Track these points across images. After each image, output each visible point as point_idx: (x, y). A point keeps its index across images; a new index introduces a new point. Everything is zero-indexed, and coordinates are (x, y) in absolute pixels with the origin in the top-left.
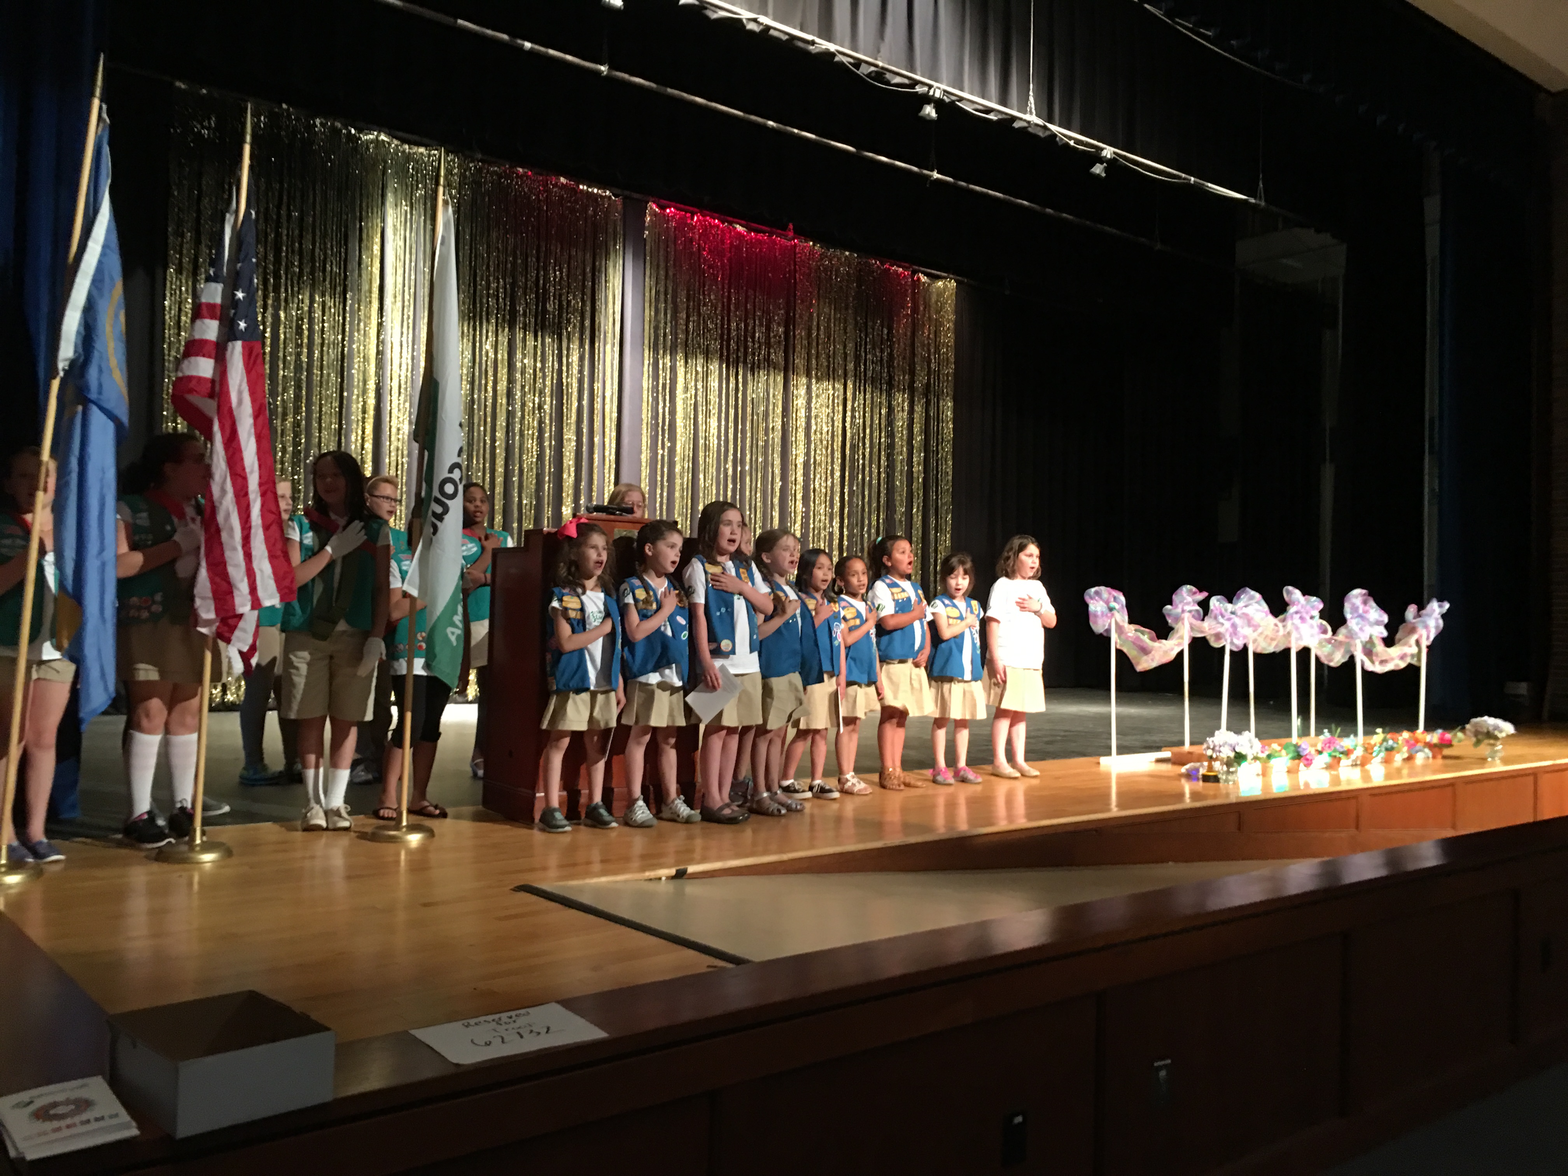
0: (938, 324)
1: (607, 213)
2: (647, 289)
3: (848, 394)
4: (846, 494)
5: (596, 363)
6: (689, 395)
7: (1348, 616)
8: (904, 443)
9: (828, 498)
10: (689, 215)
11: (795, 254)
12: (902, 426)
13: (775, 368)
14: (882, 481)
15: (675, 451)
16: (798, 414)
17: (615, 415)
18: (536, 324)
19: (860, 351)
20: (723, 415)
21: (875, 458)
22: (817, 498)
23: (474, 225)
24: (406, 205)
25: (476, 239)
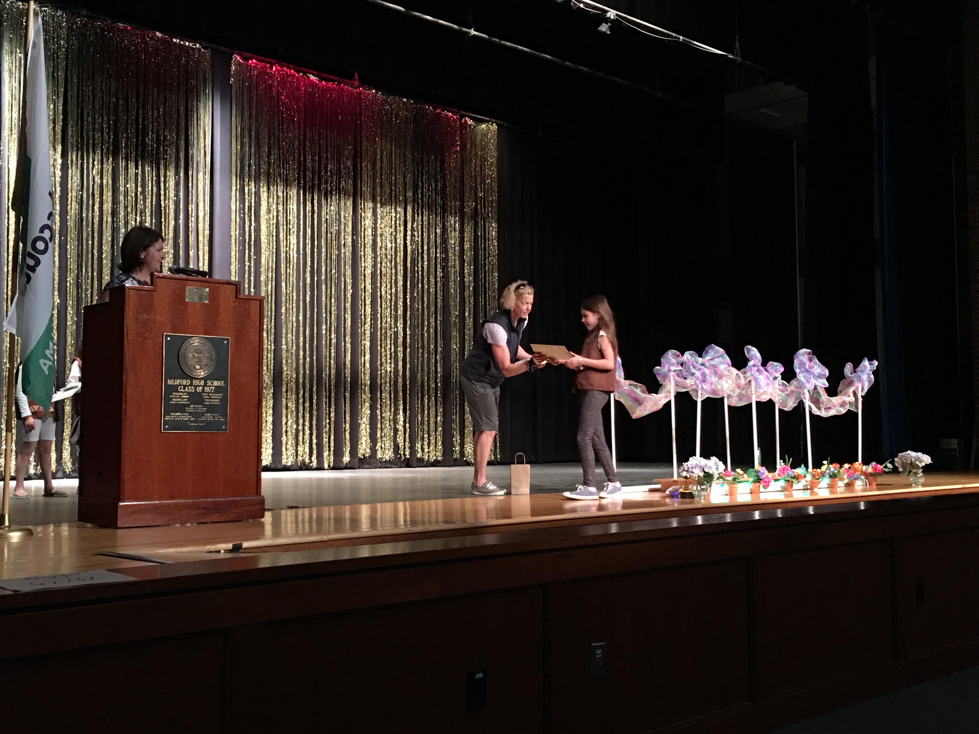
0: (484, 159)
1: (198, 63)
2: (234, 127)
3: (408, 216)
4: (408, 300)
5: (190, 188)
6: (271, 216)
7: (797, 371)
8: (457, 258)
9: (393, 303)
10: (268, 65)
11: (360, 99)
12: (454, 244)
13: (345, 194)
14: (438, 289)
15: (260, 263)
16: (366, 233)
17: (207, 232)
18: (137, 155)
19: (417, 181)
20: (301, 233)
21: (432, 269)
22: (383, 303)
23: (81, 70)
24: (21, 53)
25: (82, 82)
